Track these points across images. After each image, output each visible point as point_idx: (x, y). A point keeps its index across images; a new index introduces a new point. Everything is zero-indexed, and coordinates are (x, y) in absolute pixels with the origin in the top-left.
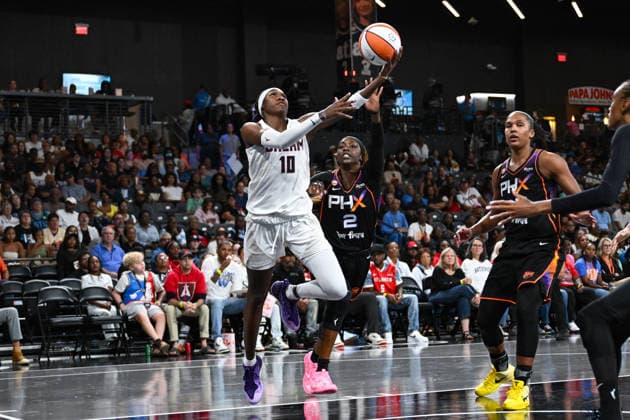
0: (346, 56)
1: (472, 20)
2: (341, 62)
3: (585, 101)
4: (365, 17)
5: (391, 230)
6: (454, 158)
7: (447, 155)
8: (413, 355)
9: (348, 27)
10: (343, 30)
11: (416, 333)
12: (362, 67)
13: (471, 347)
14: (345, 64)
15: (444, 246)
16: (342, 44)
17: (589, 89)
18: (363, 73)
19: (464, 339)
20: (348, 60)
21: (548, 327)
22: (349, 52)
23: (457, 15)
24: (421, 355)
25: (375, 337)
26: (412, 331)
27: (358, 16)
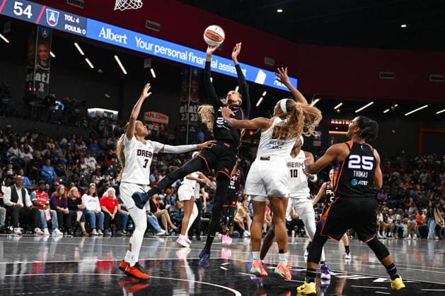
0: (31, 80)
1: (100, 71)
2: (28, 82)
3: (152, 119)
4: (44, 61)
5: (46, 175)
6: (83, 140)
7: (80, 138)
8: (54, 241)
9: (34, 65)
10: (31, 66)
11: (57, 230)
12: (39, 87)
13: (86, 240)
14: (30, 84)
15: (72, 186)
16: (30, 74)
17: (155, 114)
18: (40, 90)
19: (82, 235)
20: (32, 82)
21: (125, 232)
22: (33, 78)
23: (92, 67)
24: (58, 242)
25: (38, 230)
26: (54, 229)
27: (40, 60)
